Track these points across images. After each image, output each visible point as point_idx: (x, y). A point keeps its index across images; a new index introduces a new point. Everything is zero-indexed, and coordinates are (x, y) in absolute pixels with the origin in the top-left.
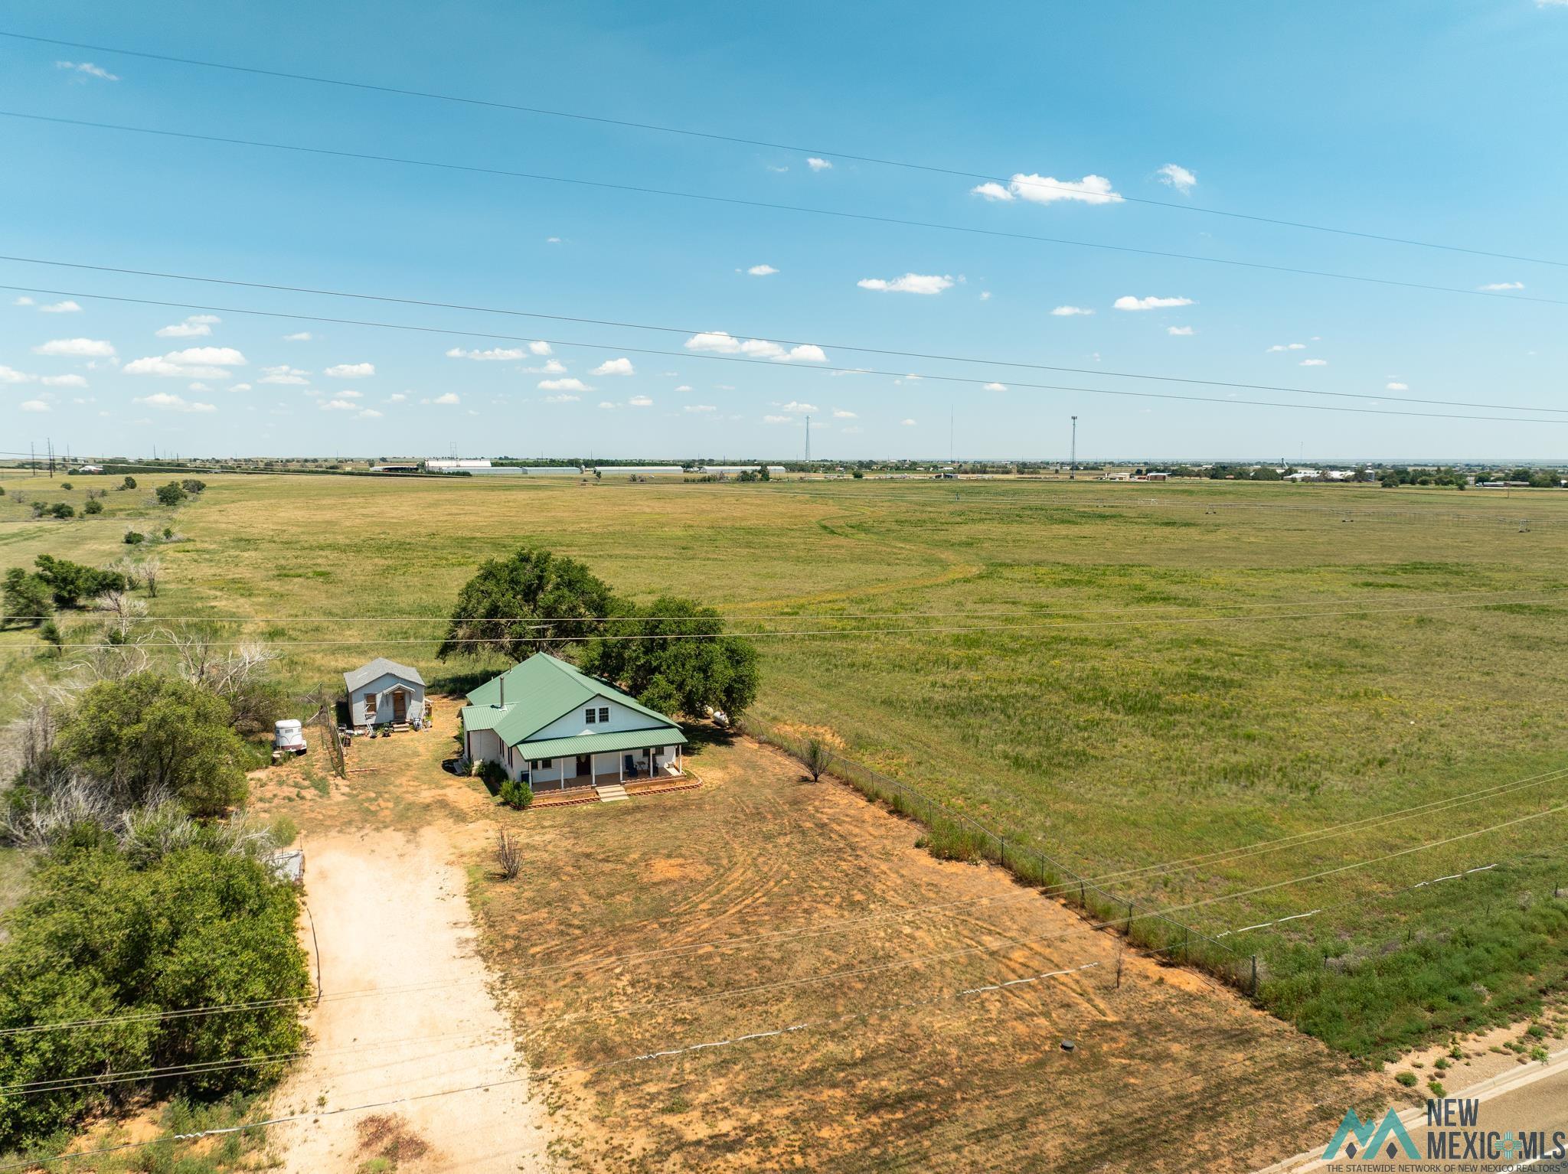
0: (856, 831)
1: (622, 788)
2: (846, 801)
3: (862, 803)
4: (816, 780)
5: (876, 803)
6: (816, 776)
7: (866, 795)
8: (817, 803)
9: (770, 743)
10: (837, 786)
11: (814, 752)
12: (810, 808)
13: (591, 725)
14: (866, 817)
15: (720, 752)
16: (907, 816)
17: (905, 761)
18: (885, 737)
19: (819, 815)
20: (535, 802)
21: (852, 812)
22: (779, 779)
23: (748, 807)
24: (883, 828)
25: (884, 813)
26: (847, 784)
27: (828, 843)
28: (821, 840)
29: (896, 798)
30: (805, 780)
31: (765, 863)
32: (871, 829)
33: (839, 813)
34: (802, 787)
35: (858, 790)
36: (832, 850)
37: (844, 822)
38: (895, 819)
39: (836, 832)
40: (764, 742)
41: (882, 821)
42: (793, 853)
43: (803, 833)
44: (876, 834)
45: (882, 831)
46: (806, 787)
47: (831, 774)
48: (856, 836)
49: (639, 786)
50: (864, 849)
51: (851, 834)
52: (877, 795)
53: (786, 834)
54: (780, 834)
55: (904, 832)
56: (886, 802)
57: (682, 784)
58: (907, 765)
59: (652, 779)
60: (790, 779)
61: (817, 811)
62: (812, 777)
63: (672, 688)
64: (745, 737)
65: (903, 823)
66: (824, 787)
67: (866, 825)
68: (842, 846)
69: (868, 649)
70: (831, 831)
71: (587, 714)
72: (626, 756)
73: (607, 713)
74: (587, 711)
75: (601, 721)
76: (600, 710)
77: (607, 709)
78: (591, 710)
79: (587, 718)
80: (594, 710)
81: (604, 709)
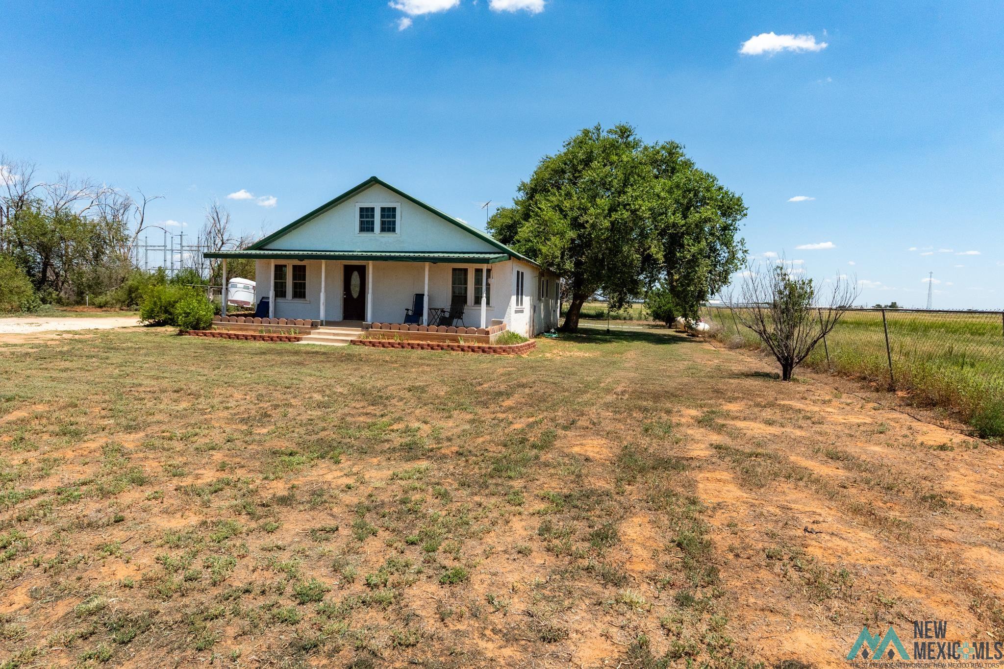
1: (360, 333)
3: (940, 434)
4: (787, 376)
6: (789, 371)
7: (963, 417)
8: (733, 407)
9: (745, 346)
10: (850, 391)
12: (690, 412)
13: (367, 235)
21: (874, 451)
26: (887, 389)
30: (756, 375)
35: (928, 402)
40: (739, 347)
49: (394, 336)
59: (424, 329)
60: (719, 371)
61: (704, 422)
62: (779, 374)
64: (715, 343)
66: (801, 388)
67: (942, 525)
71: (361, 216)
72: (416, 295)
73: (394, 216)
74: (362, 209)
75: (383, 230)
76: (383, 209)
77: (394, 209)
78: (367, 209)
79: (362, 223)
80: (373, 209)
81: (389, 209)
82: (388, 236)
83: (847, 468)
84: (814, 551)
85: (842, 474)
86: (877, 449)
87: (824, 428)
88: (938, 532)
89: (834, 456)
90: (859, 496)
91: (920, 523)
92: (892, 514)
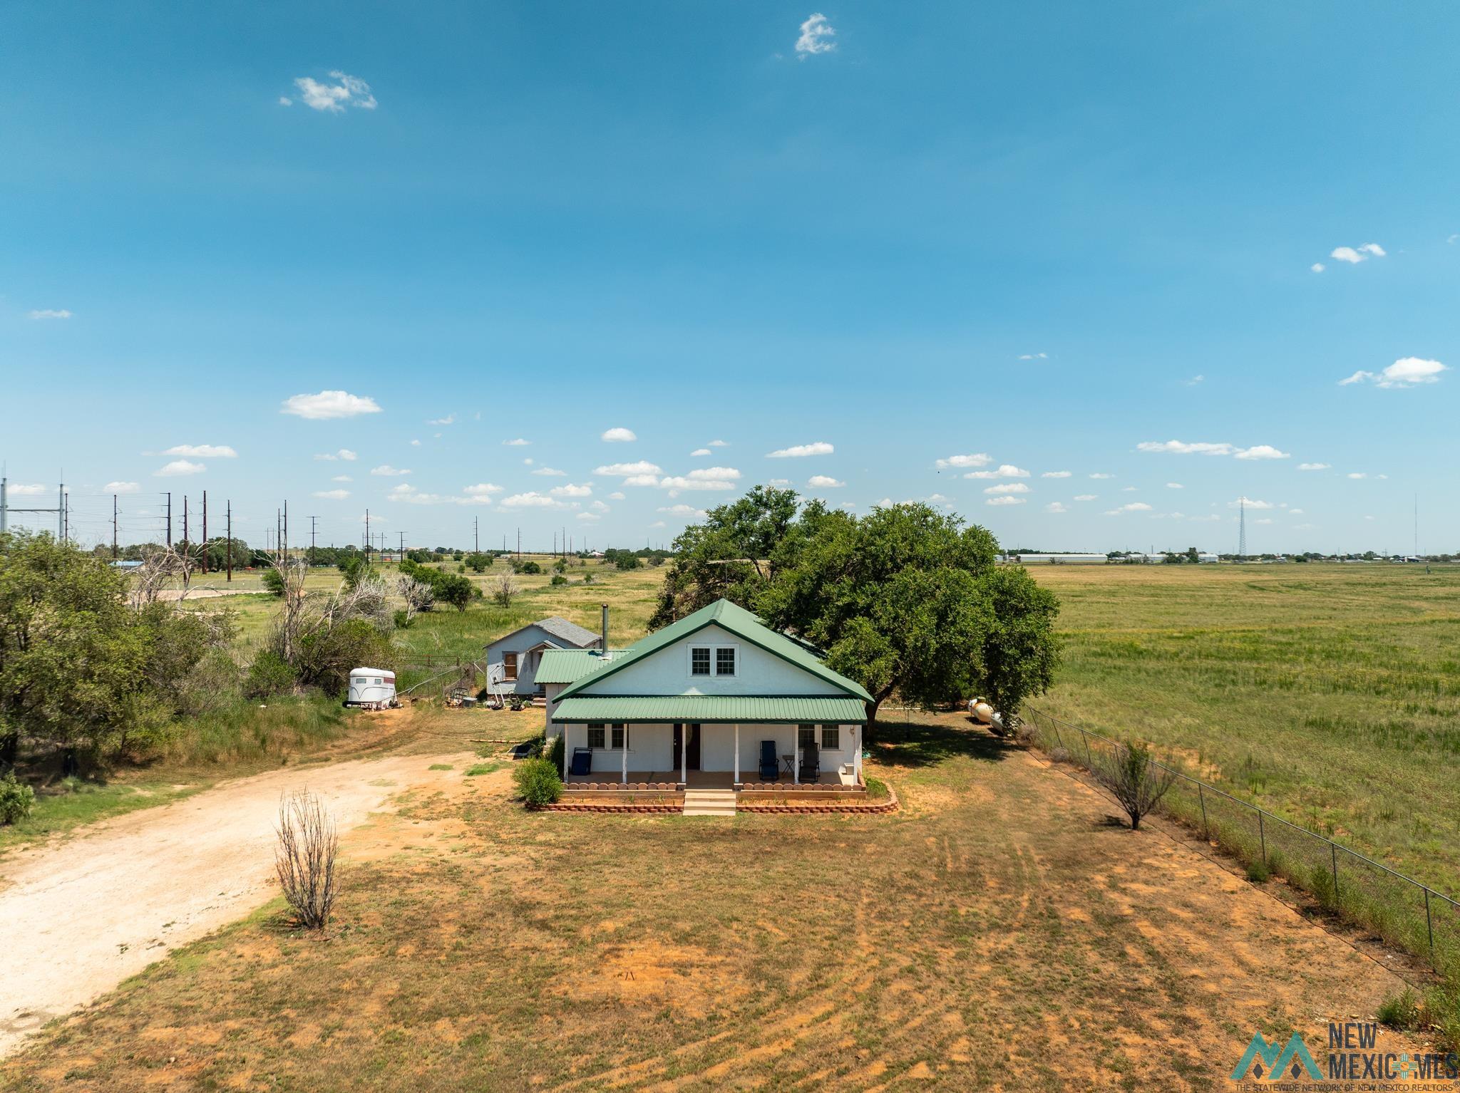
0: (1200, 946)
1: (734, 796)
2: (1192, 873)
3: (1233, 881)
4: (1135, 826)
5: (1270, 886)
6: (1136, 817)
7: (1244, 865)
8: (1120, 870)
9: (1070, 761)
10: (1181, 841)
11: (1134, 764)
12: (1100, 878)
13: (701, 678)
14: (1238, 914)
15: (973, 767)
16: (1353, 926)
17: (1352, 811)
18: (1305, 767)
19: (1114, 896)
20: (565, 801)
21: (1202, 899)
22: (1057, 817)
23: (956, 858)
24: (1280, 951)
25: (1288, 912)
26: (1204, 838)
27: (1110, 968)
28: (1093, 957)
29: (1320, 877)
30: (1113, 823)
31: (903, 999)
32: (1243, 949)
33: (1166, 897)
34: (1101, 835)
35: (1228, 853)
36: (1113, 992)
37: (1174, 919)
38: (1319, 931)
39: (1144, 942)
40: (1063, 760)
41: (1280, 931)
42: (1001, 981)
43: (1055, 933)
44: (1256, 962)
45: (1277, 957)
46: (1113, 836)
47: (1173, 818)
48: (1194, 959)
49: (768, 796)
50: (1209, 1001)
51: (1182, 952)
52: (1274, 869)
53: (1009, 929)
54: (994, 926)
55: (1344, 969)
56: (1295, 885)
57: (852, 804)
58: (1358, 817)
59: (799, 788)
60: (1080, 819)
61: (1113, 886)
62: (1128, 820)
63: (883, 643)
64: (1034, 751)
65: (1343, 945)
66: (1149, 839)
67: (1229, 935)
68: (1146, 981)
69: (1301, 669)
70: (1130, 938)
71: (694, 658)
72: (764, 742)
73: (732, 658)
74: (695, 651)
75: (719, 672)
76: (719, 651)
77: (732, 651)
78: (701, 650)
79: (694, 664)
80: (707, 651)
81: (726, 650)
82: (726, 679)
83: (1193, 912)
84: (1190, 950)
85: (1191, 915)
86: (1203, 897)
87: (1176, 884)
88: (1227, 938)
89: (1186, 905)
90: (1200, 926)
91: (1220, 935)
92: (1212, 933)
